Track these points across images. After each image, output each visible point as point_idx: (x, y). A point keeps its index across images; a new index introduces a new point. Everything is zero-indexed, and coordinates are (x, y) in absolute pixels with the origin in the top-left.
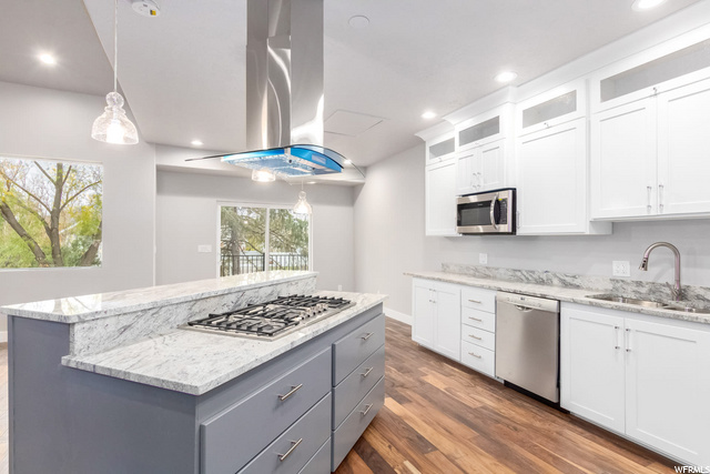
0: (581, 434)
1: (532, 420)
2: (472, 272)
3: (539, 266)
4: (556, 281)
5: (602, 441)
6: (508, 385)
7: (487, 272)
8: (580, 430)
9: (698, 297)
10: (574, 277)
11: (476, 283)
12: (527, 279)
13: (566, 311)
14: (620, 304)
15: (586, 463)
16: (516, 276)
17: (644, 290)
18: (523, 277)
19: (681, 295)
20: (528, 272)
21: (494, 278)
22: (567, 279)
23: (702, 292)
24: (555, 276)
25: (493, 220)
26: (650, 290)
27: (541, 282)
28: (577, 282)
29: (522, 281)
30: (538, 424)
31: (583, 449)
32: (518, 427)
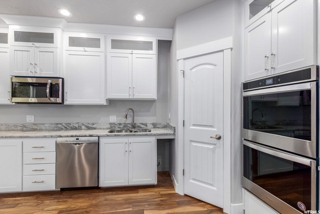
0: (112, 194)
1: (90, 201)
2: (20, 128)
3: (74, 120)
4: (83, 127)
5: (120, 192)
6: (63, 190)
7: (35, 127)
8: (110, 193)
9: (139, 127)
10: (93, 124)
11: (36, 135)
12: (66, 128)
13: (102, 141)
14: (116, 133)
15: (125, 206)
16: (58, 127)
17: (122, 126)
18: (63, 127)
19: (134, 127)
20: (66, 124)
21: (41, 130)
22: (89, 125)
23: (139, 125)
24: (83, 125)
25: (48, 95)
26: (124, 126)
27: (76, 129)
28: (94, 126)
29: (62, 129)
30: (94, 202)
31: (118, 200)
32: (88, 210)
